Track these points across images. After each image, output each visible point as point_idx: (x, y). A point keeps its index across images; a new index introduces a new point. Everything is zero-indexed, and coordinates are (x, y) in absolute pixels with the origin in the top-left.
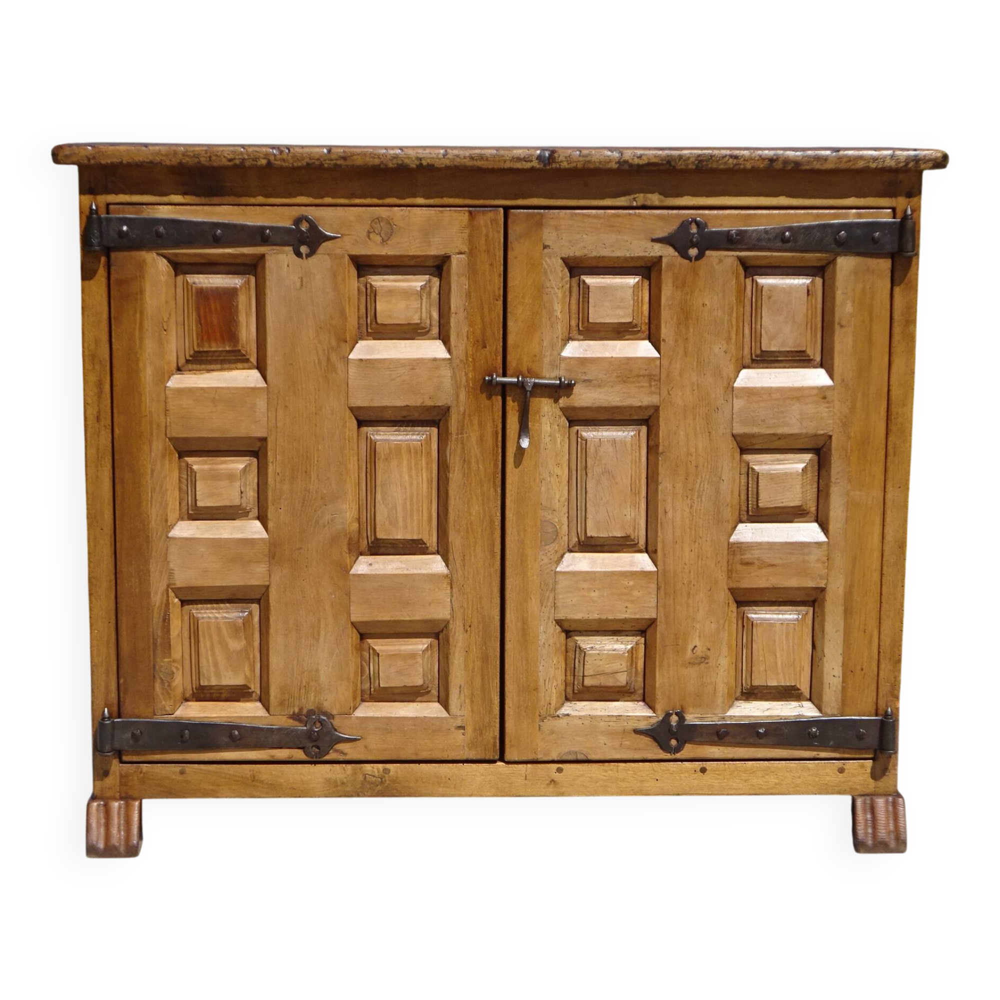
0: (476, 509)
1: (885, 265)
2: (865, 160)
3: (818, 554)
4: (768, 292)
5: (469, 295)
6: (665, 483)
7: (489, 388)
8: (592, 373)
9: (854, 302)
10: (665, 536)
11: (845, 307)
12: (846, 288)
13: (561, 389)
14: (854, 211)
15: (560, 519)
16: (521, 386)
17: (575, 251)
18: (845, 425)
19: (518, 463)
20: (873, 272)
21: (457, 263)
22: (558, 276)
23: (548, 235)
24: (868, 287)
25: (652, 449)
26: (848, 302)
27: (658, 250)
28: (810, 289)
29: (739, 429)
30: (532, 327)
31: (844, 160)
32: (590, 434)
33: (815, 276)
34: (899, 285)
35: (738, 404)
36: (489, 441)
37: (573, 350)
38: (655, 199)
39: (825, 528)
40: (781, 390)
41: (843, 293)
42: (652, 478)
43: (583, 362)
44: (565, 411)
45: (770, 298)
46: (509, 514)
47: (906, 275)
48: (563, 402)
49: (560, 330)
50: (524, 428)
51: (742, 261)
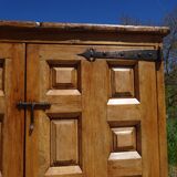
0: (14, 153)
1: (153, 64)
3: (139, 163)
4: (117, 73)
5: (12, 73)
6: (85, 140)
7: (19, 107)
8: (58, 101)
10: (85, 159)
11: (142, 78)
13: (46, 107)
15: (47, 155)
16: (30, 105)
17: (51, 58)
18: (145, 117)
19: (30, 134)
21: (7, 62)
22: (44, 67)
23: (41, 53)
25: (80, 127)
26: (143, 76)
27: (80, 58)
28: (130, 72)
29: (109, 119)
30: (35, 85)
32: (58, 123)
33: (131, 68)
34: (158, 70)
35: (109, 110)
36: (19, 127)
37: (51, 93)
38: (78, 41)
39: (140, 153)
40: (123, 105)
42: (80, 138)
43: (54, 97)
44: (48, 114)
45: (117, 75)
46: (27, 155)
48: (47, 111)
49: (46, 86)
50: (32, 121)
51: (108, 62)
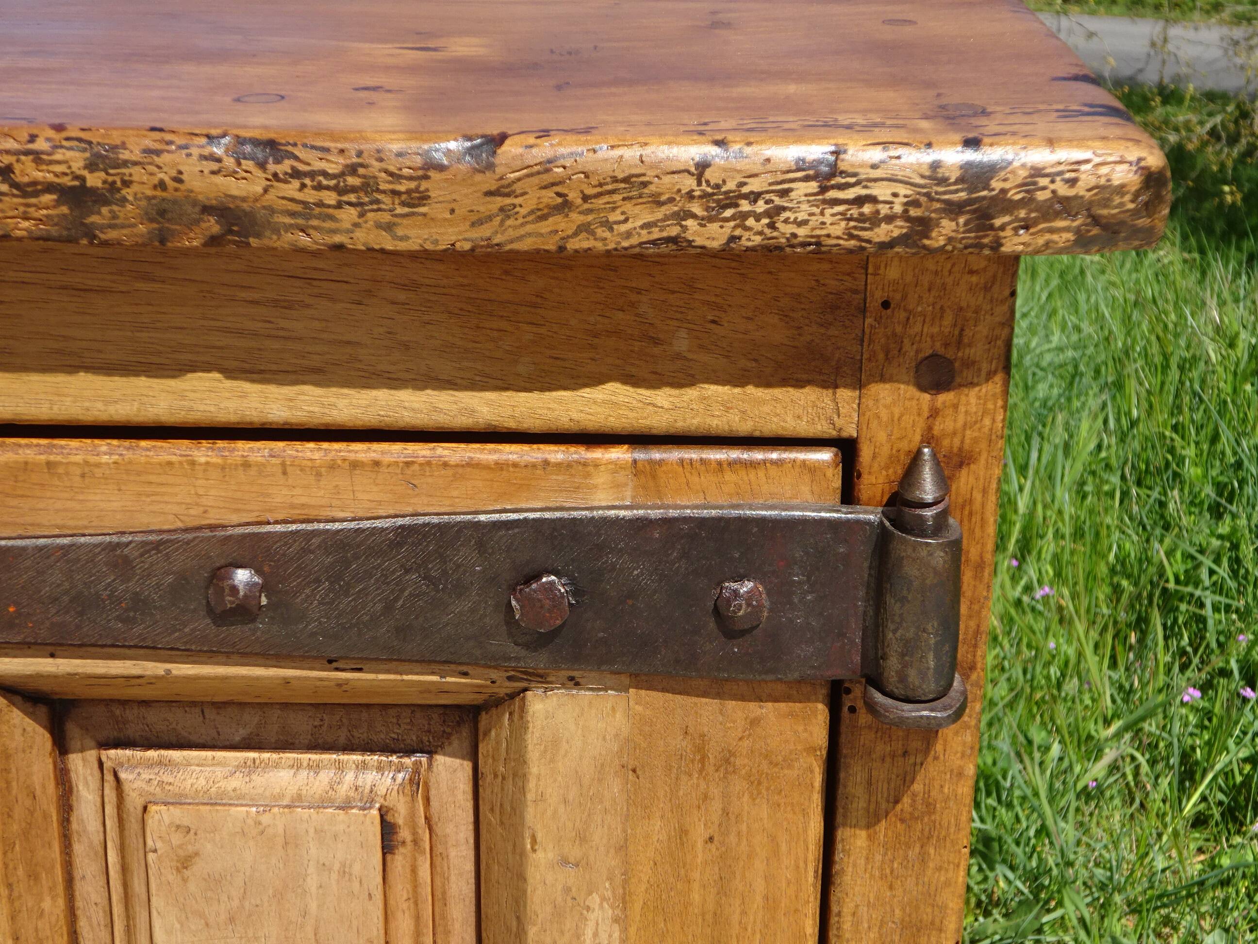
2: (657, 202)
4: (176, 839)
9: (625, 901)
12: (582, 838)
14: (619, 454)
20: (727, 760)
24: (699, 833)
26: (595, 900)
28: (400, 818)
31: (527, 204)
33: (430, 753)
34: (872, 820)
41: (565, 861)
45: (185, 863)
47: (907, 780)
